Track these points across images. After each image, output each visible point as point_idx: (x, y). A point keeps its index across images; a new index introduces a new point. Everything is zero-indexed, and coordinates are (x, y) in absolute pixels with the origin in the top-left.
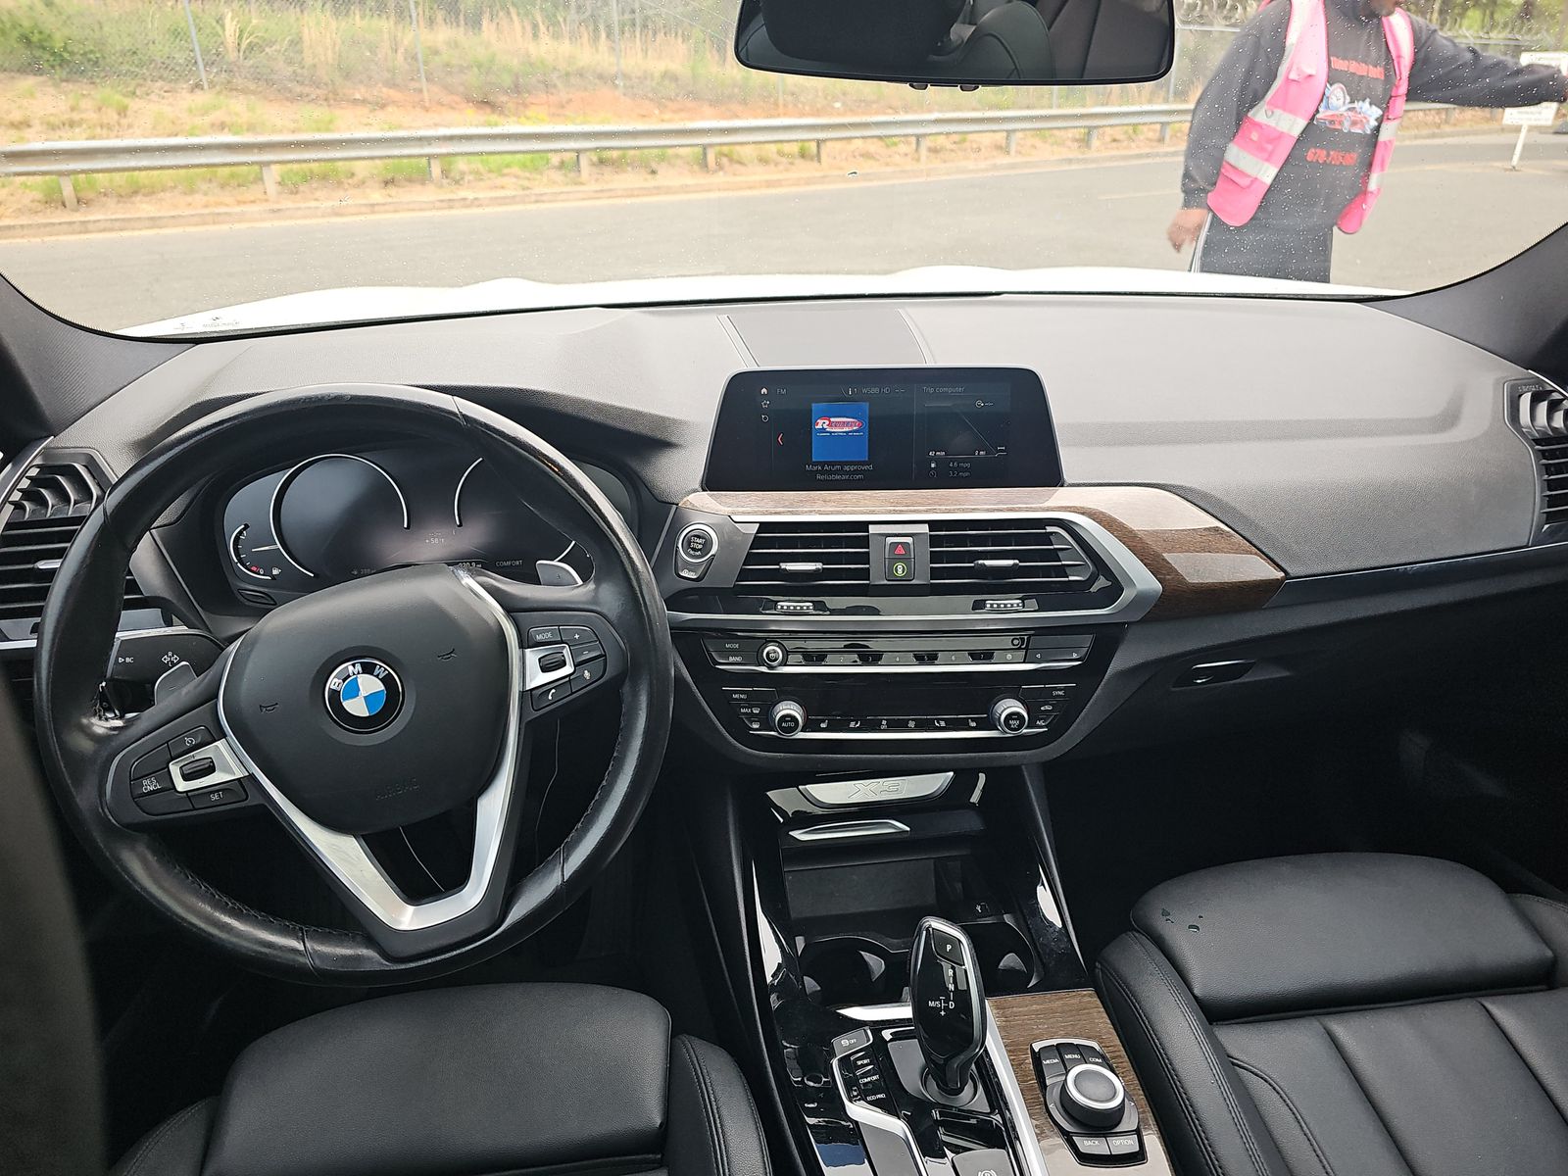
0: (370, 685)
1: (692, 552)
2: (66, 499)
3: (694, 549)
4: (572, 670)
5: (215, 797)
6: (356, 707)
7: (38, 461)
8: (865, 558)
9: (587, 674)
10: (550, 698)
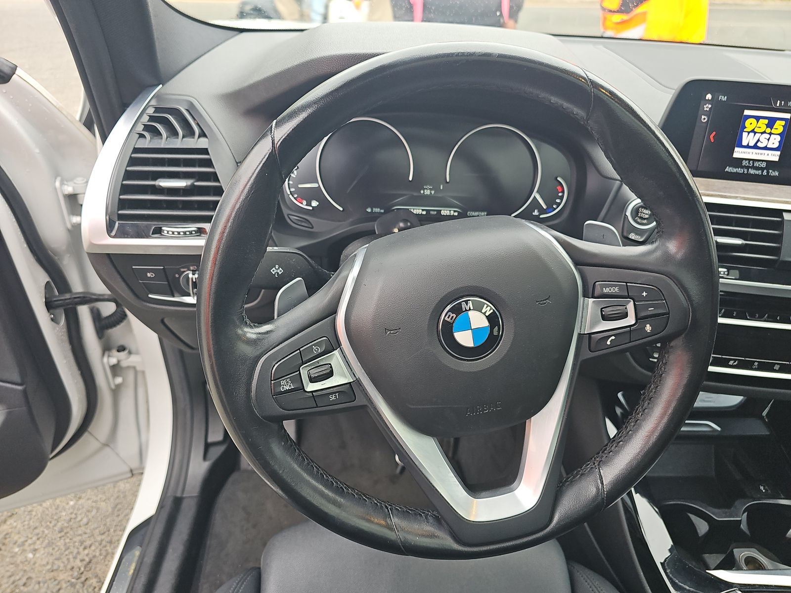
0: (478, 320)
1: (639, 220)
2: (175, 133)
3: (641, 218)
4: (633, 322)
5: (333, 398)
6: (464, 338)
7: (153, 103)
8: (778, 239)
9: (648, 328)
10: (609, 343)
